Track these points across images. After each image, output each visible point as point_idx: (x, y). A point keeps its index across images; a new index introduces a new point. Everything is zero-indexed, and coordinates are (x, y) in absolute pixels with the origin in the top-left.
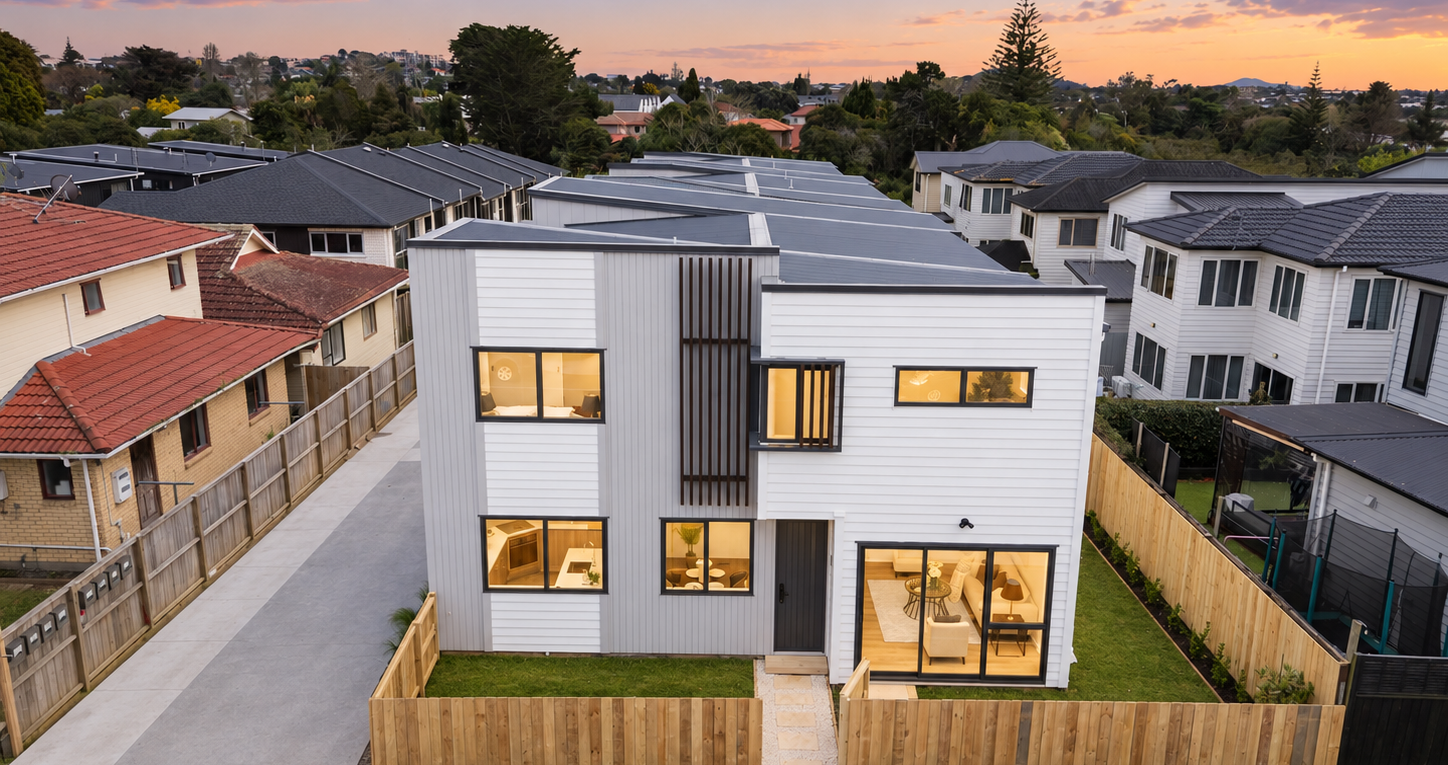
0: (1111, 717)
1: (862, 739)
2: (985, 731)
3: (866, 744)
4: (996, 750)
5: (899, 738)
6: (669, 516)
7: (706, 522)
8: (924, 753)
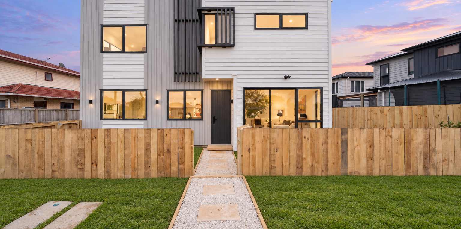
0: (391, 137)
1: (251, 154)
2: (321, 148)
3: (254, 157)
4: (329, 160)
5: (272, 153)
6: (171, 89)
7: (185, 91)
8: (288, 163)
